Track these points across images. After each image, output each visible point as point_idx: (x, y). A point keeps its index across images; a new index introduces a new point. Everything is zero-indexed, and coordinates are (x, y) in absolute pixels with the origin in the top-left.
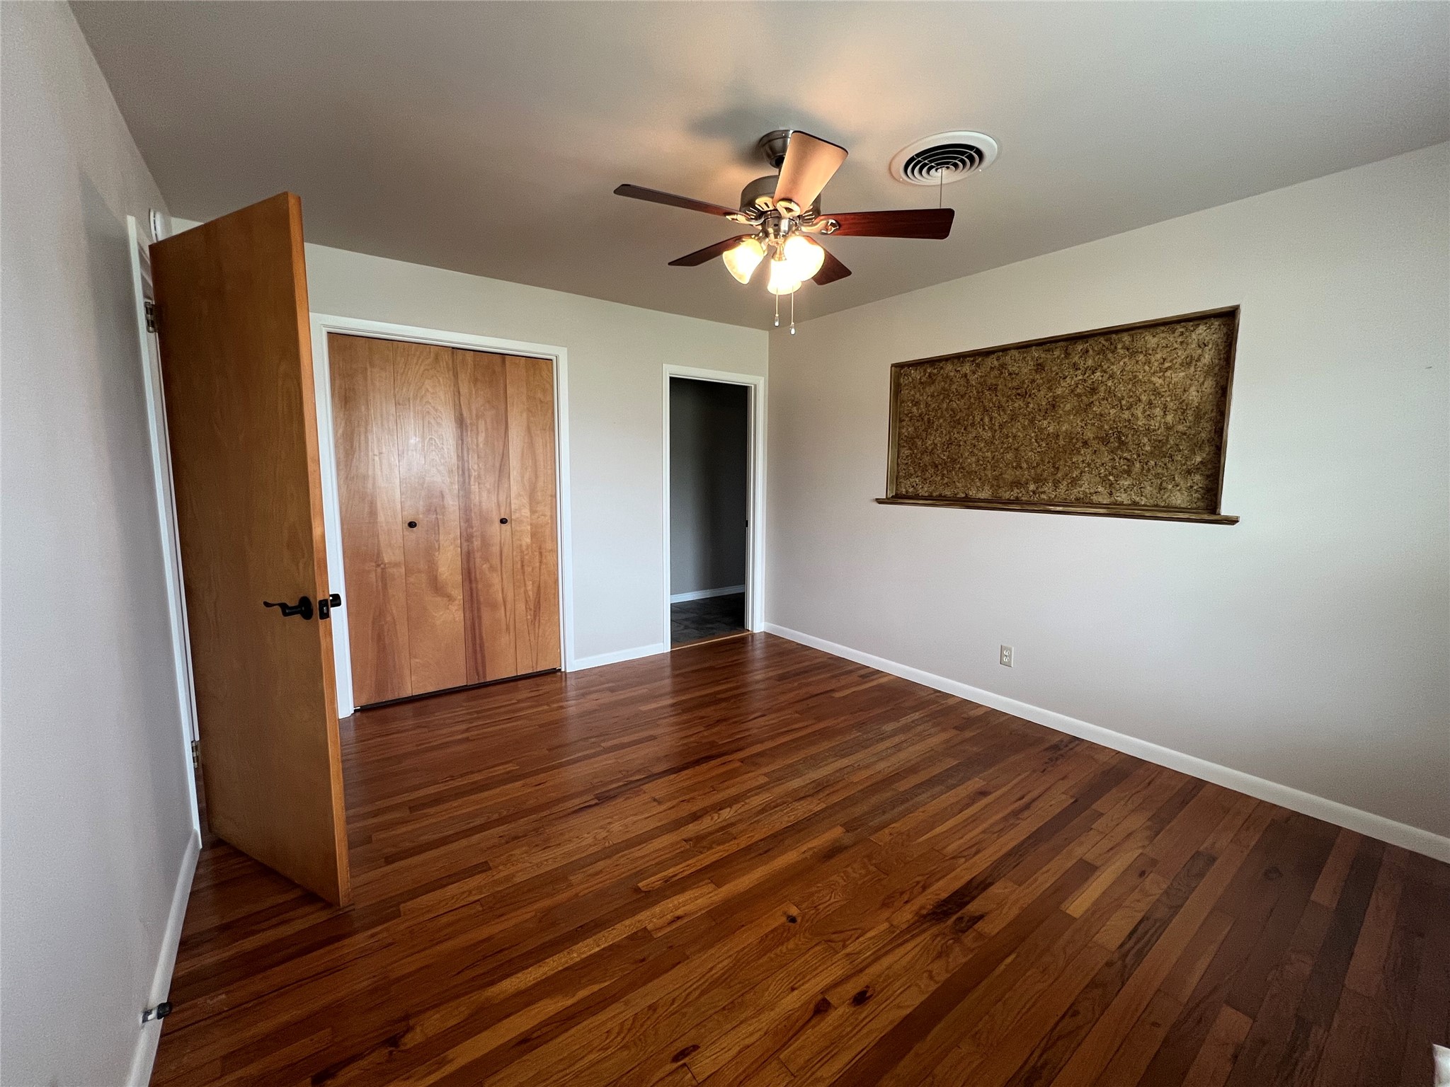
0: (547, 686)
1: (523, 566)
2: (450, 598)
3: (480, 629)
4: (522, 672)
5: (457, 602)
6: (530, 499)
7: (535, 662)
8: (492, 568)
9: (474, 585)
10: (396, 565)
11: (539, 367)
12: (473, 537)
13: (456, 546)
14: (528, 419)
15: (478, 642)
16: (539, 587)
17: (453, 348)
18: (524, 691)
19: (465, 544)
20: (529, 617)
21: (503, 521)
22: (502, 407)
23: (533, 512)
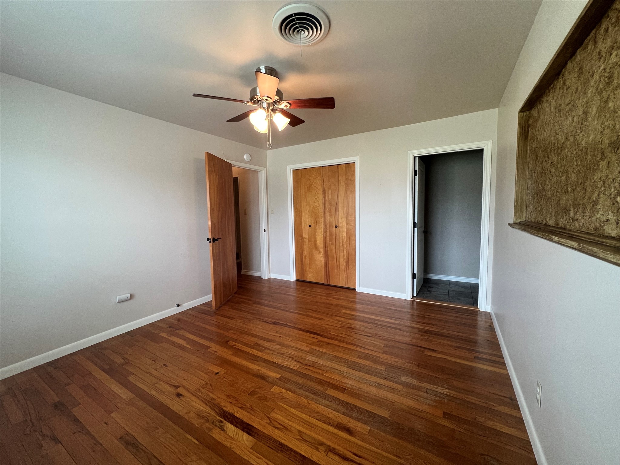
0: (350, 294)
1: (343, 245)
2: (320, 252)
3: (328, 265)
4: (341, 285)
5: (322, 254)
6: (346, 219)
7: (346, 283)
8: (332, 244)
9: (327, 249)
10: (306, 238)
11: (350, 166)
12: (327, 231)
13: (322, 235)
14: (346, 187)
15: (327, 269)
16: (349, 253)
17: (322, 166)
18: (343, 293)
19: (324, 234)
20: (345, 265)
21: (336, 227)
22: (337, 184)
23: (347, 224)
